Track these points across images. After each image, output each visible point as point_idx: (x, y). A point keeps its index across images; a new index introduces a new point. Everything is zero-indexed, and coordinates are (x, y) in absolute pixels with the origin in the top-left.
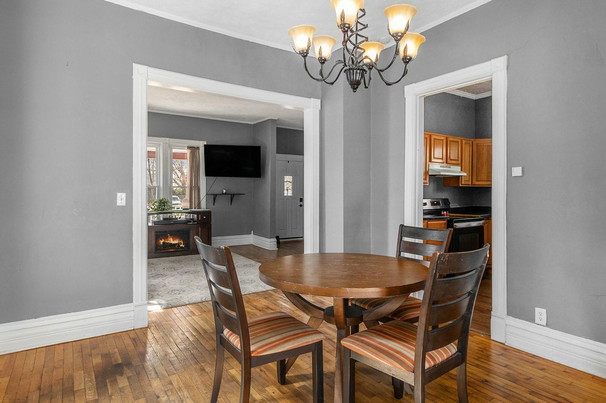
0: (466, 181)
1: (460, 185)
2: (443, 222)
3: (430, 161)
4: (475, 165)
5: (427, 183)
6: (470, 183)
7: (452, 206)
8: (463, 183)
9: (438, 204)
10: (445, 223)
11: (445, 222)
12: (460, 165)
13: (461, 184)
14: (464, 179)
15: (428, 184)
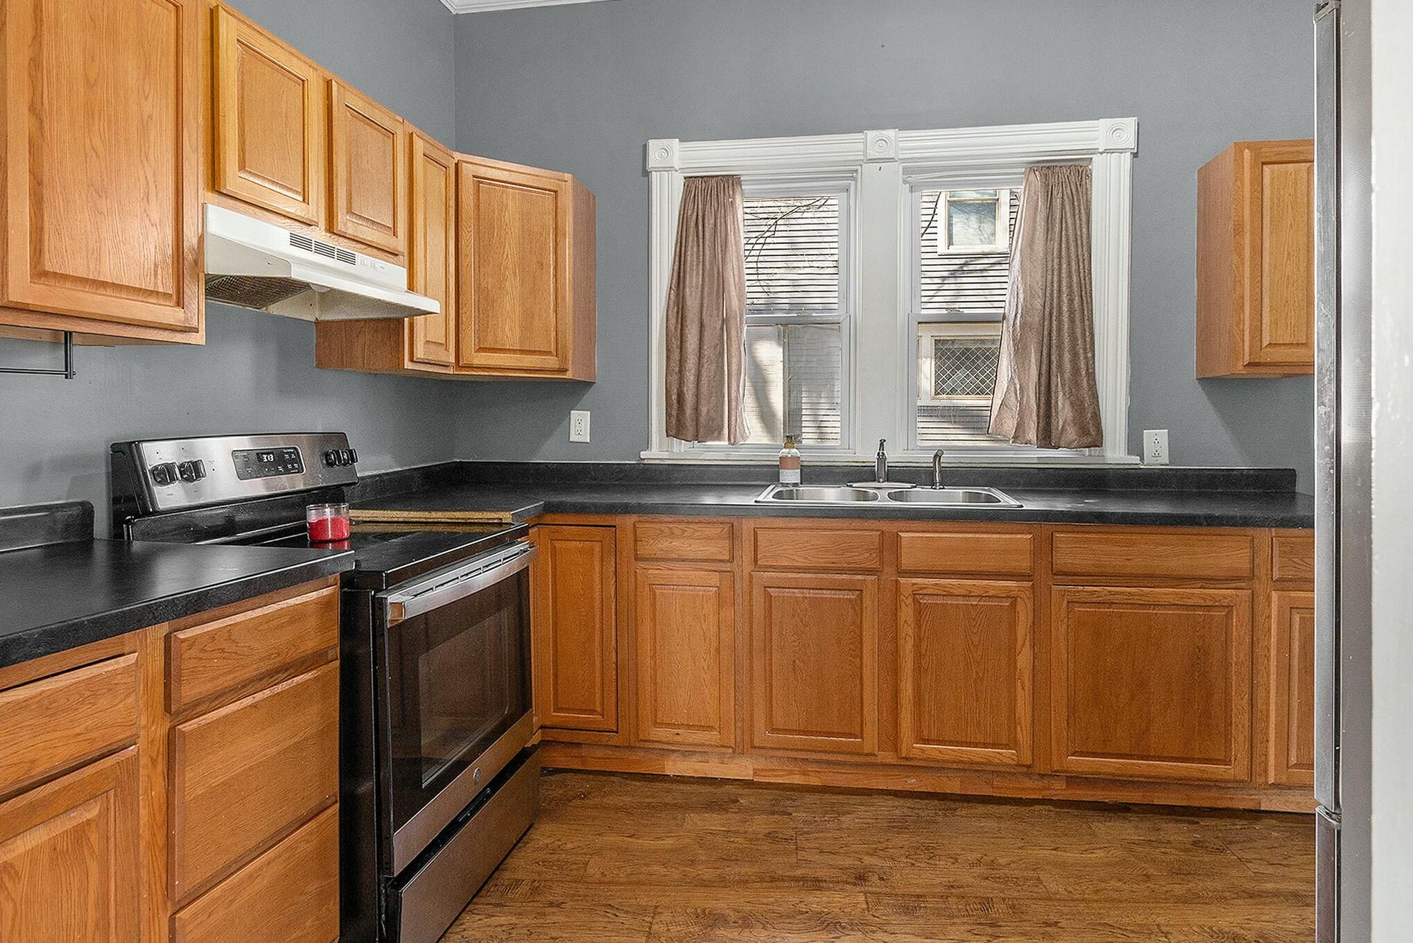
0: (433, 347)
1: (408, 365)
2: (313, 595)
3: (214, 182)
4: (469, 276)
5: (196, 330)
6: (452, 360)
7: (370, 465)
8: (420, 353)
9: (284, 461)
10: (325, 604)
11: (325, 592)
12: (404, 259)
13: (411, 360)
14: (425, 336)
15: (199, 338)
